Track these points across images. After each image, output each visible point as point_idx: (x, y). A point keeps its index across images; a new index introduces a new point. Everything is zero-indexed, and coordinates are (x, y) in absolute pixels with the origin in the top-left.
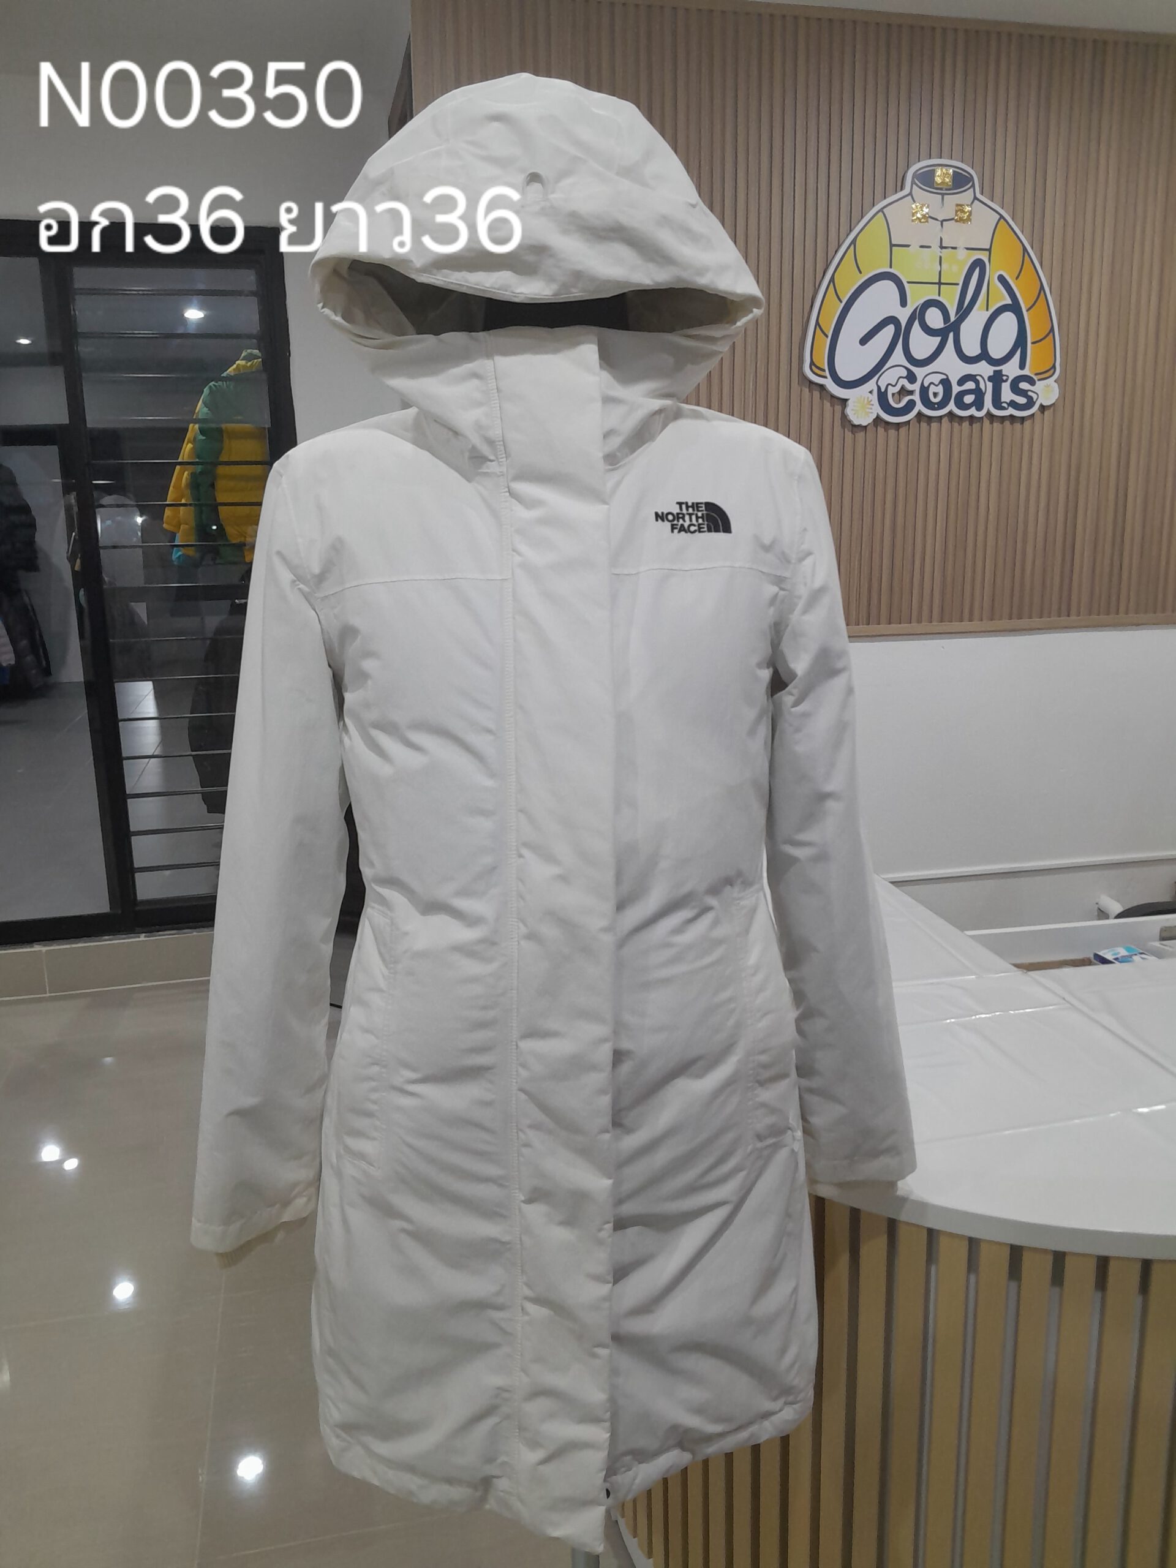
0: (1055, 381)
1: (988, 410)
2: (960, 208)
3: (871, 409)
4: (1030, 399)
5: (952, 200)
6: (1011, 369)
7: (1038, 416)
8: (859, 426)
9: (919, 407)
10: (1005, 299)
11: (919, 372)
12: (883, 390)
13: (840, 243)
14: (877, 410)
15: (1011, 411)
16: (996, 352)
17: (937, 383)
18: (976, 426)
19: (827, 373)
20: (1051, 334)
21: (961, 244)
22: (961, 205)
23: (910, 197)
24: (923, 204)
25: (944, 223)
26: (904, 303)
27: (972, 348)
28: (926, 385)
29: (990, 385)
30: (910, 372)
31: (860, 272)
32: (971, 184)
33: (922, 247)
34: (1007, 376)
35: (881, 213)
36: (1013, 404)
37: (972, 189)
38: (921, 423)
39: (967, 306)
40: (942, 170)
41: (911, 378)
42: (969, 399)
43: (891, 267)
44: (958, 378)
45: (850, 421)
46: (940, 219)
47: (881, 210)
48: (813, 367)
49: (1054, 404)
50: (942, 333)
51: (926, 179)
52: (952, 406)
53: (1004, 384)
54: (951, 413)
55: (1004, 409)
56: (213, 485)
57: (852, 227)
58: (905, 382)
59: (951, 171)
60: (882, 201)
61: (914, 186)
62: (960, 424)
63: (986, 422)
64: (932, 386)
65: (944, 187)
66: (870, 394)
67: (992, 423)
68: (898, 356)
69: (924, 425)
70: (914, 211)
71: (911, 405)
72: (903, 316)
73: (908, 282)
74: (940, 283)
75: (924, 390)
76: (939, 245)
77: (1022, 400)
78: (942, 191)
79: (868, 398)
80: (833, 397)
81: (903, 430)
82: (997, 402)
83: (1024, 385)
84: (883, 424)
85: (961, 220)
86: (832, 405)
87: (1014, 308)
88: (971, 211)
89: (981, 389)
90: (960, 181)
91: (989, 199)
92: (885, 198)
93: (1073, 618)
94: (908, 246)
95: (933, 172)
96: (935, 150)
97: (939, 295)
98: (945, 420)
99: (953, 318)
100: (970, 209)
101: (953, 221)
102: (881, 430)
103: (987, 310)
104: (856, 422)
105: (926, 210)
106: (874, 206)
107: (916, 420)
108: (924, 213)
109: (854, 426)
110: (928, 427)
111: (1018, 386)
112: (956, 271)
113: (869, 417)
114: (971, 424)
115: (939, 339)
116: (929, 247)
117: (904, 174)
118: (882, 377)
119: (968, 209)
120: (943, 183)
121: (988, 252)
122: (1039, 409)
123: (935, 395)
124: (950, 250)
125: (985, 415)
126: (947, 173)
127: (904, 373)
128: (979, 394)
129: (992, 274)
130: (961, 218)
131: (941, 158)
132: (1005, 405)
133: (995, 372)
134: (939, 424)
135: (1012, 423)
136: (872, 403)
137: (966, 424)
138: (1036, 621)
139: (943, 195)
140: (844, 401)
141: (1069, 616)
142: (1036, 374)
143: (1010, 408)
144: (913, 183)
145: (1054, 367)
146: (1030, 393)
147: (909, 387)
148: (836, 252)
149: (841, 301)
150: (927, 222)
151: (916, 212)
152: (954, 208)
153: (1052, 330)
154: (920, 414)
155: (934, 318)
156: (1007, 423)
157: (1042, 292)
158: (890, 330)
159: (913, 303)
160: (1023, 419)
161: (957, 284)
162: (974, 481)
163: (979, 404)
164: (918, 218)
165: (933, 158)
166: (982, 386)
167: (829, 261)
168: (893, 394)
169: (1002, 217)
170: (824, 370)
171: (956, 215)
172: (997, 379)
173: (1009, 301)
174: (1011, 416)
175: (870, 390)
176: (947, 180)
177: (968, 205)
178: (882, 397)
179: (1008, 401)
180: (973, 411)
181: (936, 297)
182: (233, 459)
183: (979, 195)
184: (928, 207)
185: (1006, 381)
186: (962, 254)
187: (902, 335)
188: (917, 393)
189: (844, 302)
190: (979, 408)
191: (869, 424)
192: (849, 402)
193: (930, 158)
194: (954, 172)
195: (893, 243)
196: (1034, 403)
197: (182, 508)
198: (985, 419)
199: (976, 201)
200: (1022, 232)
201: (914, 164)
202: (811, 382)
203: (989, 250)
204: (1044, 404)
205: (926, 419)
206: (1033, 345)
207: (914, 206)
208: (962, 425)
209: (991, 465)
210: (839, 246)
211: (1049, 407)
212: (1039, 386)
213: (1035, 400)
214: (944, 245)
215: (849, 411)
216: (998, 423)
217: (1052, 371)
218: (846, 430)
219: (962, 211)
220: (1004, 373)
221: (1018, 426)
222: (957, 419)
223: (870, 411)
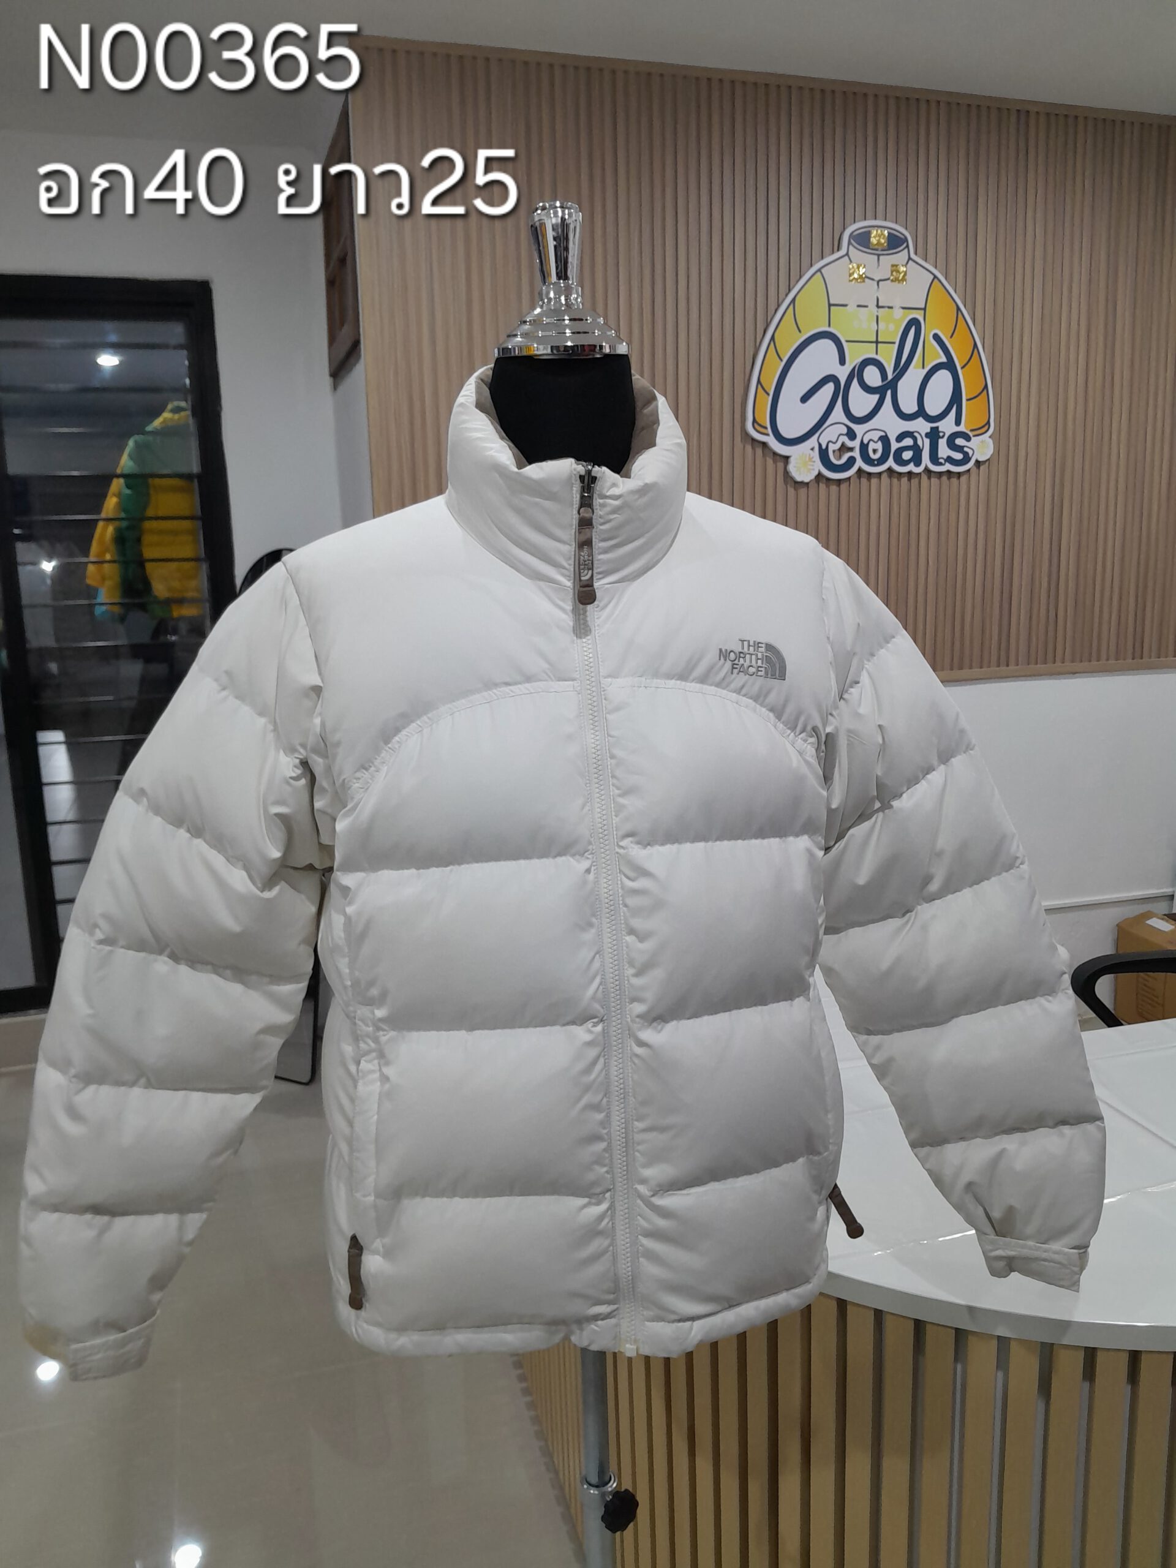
0: (990, 437)
1: (926, 466)
2: (895, 268)
3: (813, 465)
4: (966, 454)
5: (887, 260)
6: (947, 426)
7: (974, 471)
8: (802, 483)
9: (859, 463)
10: (941, 357)
11: (859, 429)
12: (824, 447)
13: (780, 301)
14: (818, 467)
15: (948, 467)
16: (933, 409)
17: (876, 440)
18: (915, 481)
19: (769, 431)
20: (985, 391)
21: (897, 303)
22: (897, 266)
23: (846, 257)
24: (862, 263)
25: (881, 283)
26: (842, 361)
27: (909, 405)
28: (865, 442)
29: (927, 441)
30: (850, 430)
31: (800, 331)
32: (905, 245)
33: (859, 306)
34: (944, 433)
35: (819, 274)
36: (949, 460)
37: (906, 250)
38: (861, 479)
39: (904, 364)
40: (877, 231)
41: (851, 435)
42: (907, 455)
43: (829, 325)
44: (897, 434)
45: (792, 478)
46: (877, 279)
47: (819, 270)
48: (756, 425)
49: (989, 460)
50: (881, 391)
51: (862, 240)
52: (891, 463)
53: (940, 441)
54: (890, 470)
55: (941, 464)
56: (139, 540)
57: (791, 286)
58: (845, 439)
59: (886, 233)
60: (819, 261)
61: (851, 247)
62: (899, 480)
63: (924, 478)
64: (871, 443)
65: (880, 248)
66: (811, 451)
67: (929, 478)
68: (838, 413)
69: (864, 480)
70: (851, 271)
71: (851, 461)
72: (842, 374)
73: (847, 341)
74: (877, 342)
75: (864, 447)
76: (876, 303)
77: (958, 456)
78: (878, 252)
79: (810, 455)
80: (775, 454)
81: (844, 486)
82: (934, 459)
83: (960, 442)
84: (825, 481)
85: (896, 280)
86: (775, 462)
87: (950, 365)
88: (906, 271)
89: (919, 447)
90: (895, 242)
91: (923, 259)
92: (822, 258)
93: (1012, 667)
94: (845, 305)
95: (869, 233)
96: (869, 213)
97: (877, 353)
98: (885, 476)
99: (890, 376)
100: (905, 269)
101: (889, 281)
102: (822, 486)
103: (923, 367)
104: (799, 479)
105: (862, 271)
106: (811, 266)
107: (856, 476)
108: (861, 273)
109: (796, 483)
110: (869, 483)
111: (954, 441)
112: (892, 330)
113: (810, 473)
114: (909, 480)
115: (876, 397)
116: (866, 306)
117: (841, 235)
118: (823, 433)
119: (903, 269)
120: (879, 243)
121: (922, 312)
122: (975, 464)
123: (875, 451)
124: (887, 309)
125: (923, 471)
126: (882, 234)
127: (845, 431)
128: (917, 450)
129: (927, 333)
130: (897, 277)
131: (876, 219)
132: (942, 461)
133: (932, 428)
134: (879, 480)
135: (949, 478)
136: (813, 460)
137: (905, 480)
138: (976, 671)
139: (879, 255)
140: (786, 459)
141: (1008, 665)
142: (972, 430)
143: (947, 464)
144: (849, 243)
145: (988, 423)
146: (966, 449)
147: (850, 444)
148: (776, 311)
149: (781, 360)
150: (864, 281)
151: (853, 273)
152: (889, 268)
153: (986, 387)
154: (860, 470)
155: (872, 376)
156: (944, 478)
157: (976, 350)
158: (830, 388)
159: (852, 361)
160: (959, 475)
161: (894, 343)
162: (913, 534)
163: (917, 460)
164: (854, 278)
165: (869, 220)
166: (920, 442)
167: (769, 320)
168: (834, 451)
169: (935, 277)
170: (766, 428)
171: (892, 274)
172: (934, 435)
173: (944, 359)
174: (949, 472)
175: (811, 447)
176: (883, 241)
177: (903, 266)
178: (823, 454)
179: (945, 457)
180: (911, 467)
181: (873, 356)
182: (160, 514)
183: (913, 256)
184: (864, 267)
185: (943, 437)
186: (898, 313)
187: (841, 393)
188: (857, 450)
189: (785, 360)
190: (918, 464)
191: (811, 481)
192: (792, 460)
193: (865, 219)
194: (889, 233)
195: (832, 302)
196: (970, 459)
197: (106, 565)
198: (923, 475)
199: (910, 262)
200: (956, 292)
201: (851, 224)
202: (753, 440)
203: (925, 309)
204: (980, 460)
205: (866, 475)
206: (969, 402)
207: (851, 266)
208: (900, 481)
209: (929, 519)
210: (779, 306)
211: (984, 462)
212: (975, 442)
213: (970, 455)
214: (880, 304)
215: (792, 468)
216: (936, 479)
217: (987, 427)
218: (788, 486)
219: (898, 272)
220: (940, 429)
221: (954, 480)
222: (896, 475)
223: (812, 467)
